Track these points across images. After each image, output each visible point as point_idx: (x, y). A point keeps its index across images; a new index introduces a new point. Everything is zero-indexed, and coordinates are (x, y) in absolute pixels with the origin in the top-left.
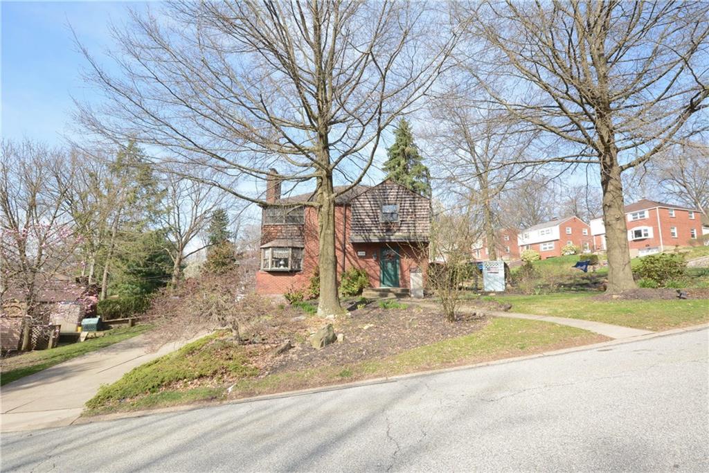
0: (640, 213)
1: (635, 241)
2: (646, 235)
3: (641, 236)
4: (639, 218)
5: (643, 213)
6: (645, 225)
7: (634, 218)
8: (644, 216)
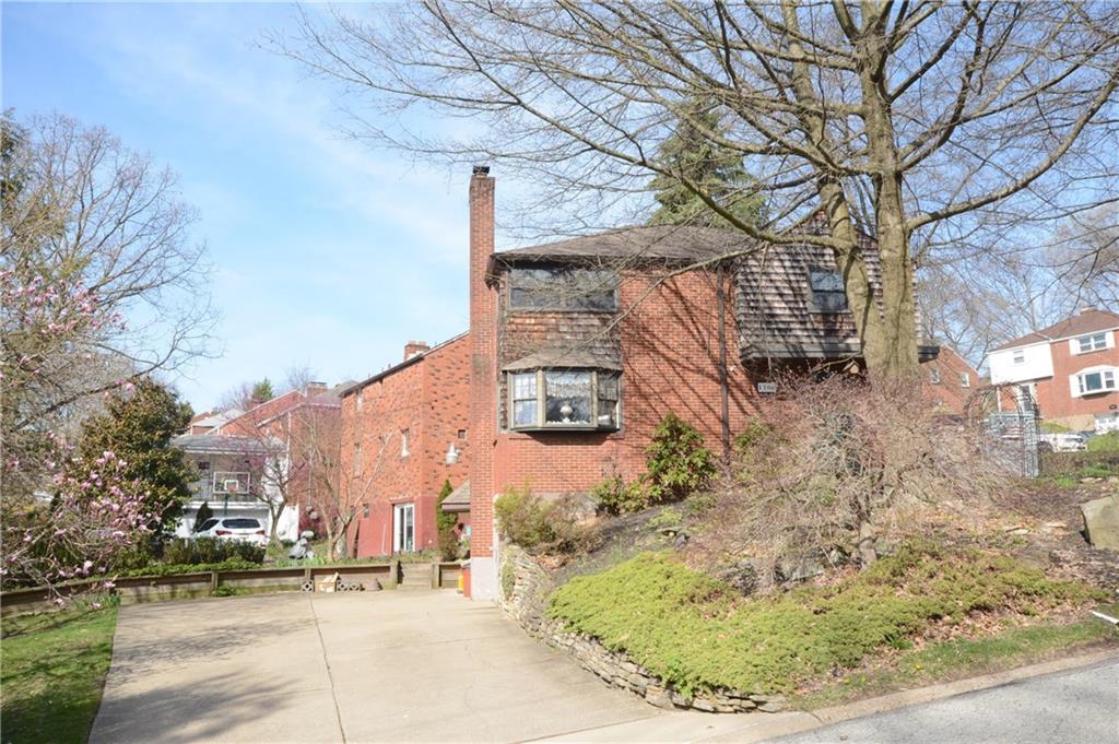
0: (1096, 338)
1: (1087, 397)
2: (1110, 384)
3: (1099, 386)
4: (1094, 349)
5: (1102, 336)
6: (1107, 363)
7: (1083, 349)
8: (1104, 344)
